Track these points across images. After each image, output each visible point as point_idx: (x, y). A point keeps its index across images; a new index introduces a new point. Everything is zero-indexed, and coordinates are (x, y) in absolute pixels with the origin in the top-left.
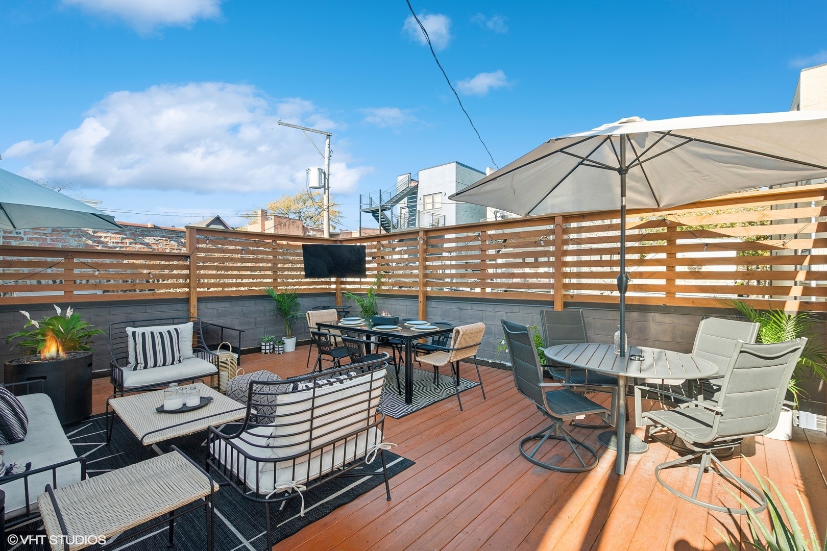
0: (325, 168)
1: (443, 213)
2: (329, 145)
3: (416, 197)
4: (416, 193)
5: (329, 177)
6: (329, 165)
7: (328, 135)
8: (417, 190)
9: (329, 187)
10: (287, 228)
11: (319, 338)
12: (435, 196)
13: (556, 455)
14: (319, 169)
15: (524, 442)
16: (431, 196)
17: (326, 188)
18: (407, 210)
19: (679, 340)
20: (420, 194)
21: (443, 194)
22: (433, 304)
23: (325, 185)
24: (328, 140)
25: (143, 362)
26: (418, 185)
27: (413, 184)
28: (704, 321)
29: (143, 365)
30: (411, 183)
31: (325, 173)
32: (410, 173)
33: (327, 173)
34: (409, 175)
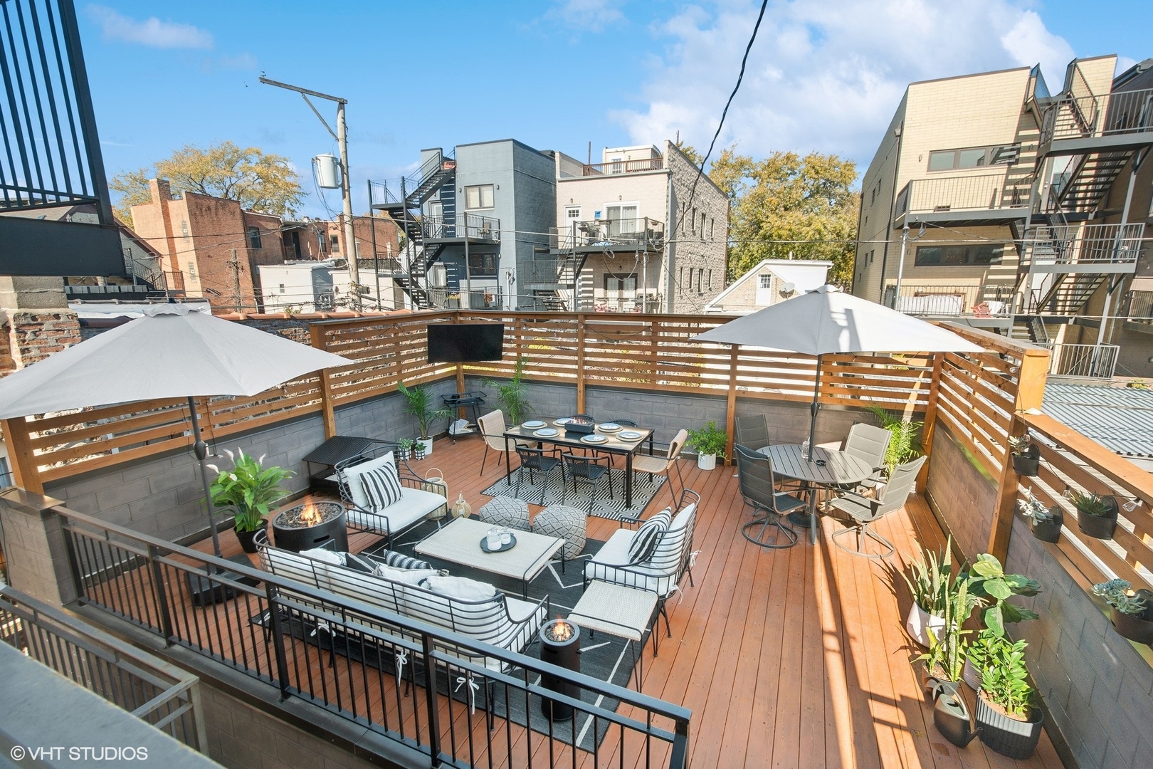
0: (341, 156)
1: (495, 216)
2: (344, 118)
3: (453, 188)
4: (453, 181)
5: (348, 171)
6: (346, 152)
7: (340, 103)
8: (455, 176)
9: (349, 187)
10: (214, 215)
11: (529, 454)
12: (483, 188)
13: (769, 537)
14: (333, 159)
15: (745, 527)
16: (477, 189)
17: (346, 188)
18: (440, 205)
19: (828, 430)
20: (460, 183)
21: (496, 187)
22: (595, 393)
23: (343, 184)
24: (341, 111)
25: (380, 503)
26: (455, 168)
27: (447, 167)
28: (855, 426)
29: (381, 507)
30: (443, 164)
31: (341, 164)
32: (441, 149)
33: (344, 163)
34: (440, 151)
